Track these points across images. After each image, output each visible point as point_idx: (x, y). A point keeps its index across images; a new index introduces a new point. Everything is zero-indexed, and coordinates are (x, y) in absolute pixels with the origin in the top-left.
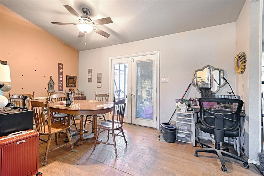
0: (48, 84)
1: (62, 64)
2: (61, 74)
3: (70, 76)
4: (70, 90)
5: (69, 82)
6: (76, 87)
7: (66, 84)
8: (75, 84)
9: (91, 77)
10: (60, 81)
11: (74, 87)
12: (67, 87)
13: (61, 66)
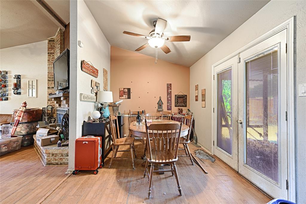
0: (158, 104)
1: (171, 84)
2: (169, 94)
3: (179, 95)
4: (179, 109)
5: (178, 101)
6: (186, 106)
7: (175, 104)
8: (185, 103)
9: (197, 95)
10: (169, 100)
11: (184, 107)
12: (176, 106)
13: (169, 86)
